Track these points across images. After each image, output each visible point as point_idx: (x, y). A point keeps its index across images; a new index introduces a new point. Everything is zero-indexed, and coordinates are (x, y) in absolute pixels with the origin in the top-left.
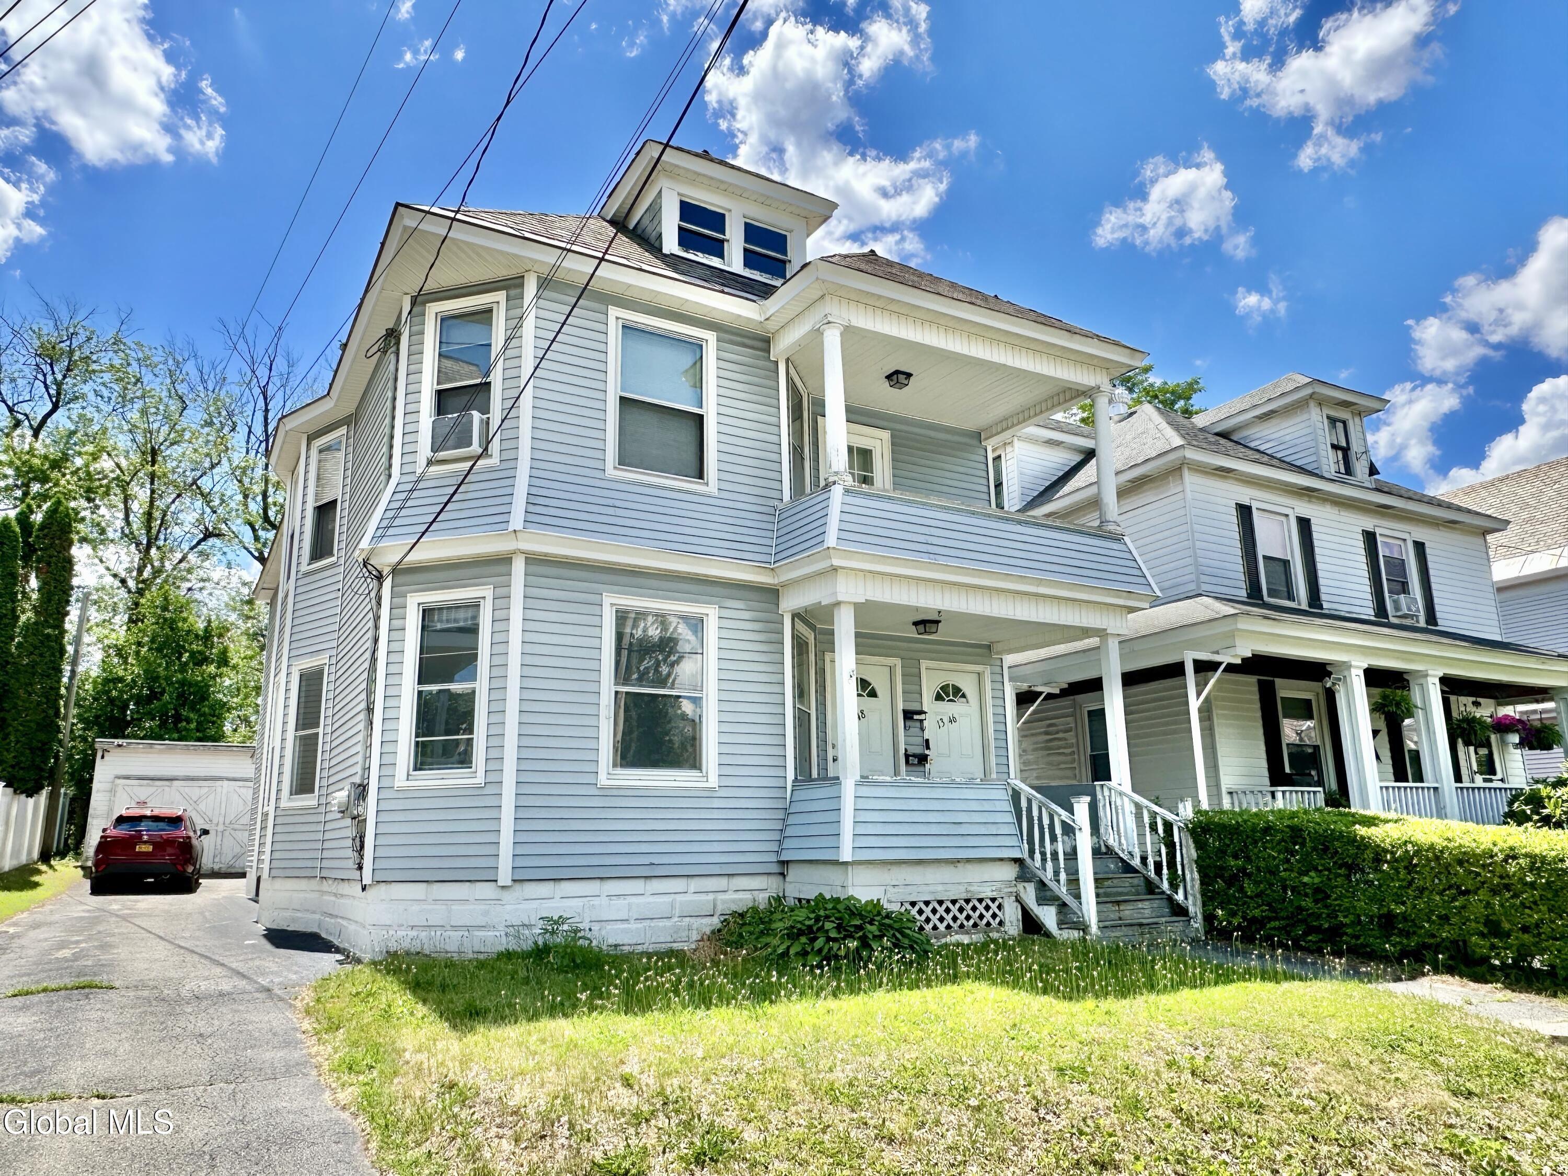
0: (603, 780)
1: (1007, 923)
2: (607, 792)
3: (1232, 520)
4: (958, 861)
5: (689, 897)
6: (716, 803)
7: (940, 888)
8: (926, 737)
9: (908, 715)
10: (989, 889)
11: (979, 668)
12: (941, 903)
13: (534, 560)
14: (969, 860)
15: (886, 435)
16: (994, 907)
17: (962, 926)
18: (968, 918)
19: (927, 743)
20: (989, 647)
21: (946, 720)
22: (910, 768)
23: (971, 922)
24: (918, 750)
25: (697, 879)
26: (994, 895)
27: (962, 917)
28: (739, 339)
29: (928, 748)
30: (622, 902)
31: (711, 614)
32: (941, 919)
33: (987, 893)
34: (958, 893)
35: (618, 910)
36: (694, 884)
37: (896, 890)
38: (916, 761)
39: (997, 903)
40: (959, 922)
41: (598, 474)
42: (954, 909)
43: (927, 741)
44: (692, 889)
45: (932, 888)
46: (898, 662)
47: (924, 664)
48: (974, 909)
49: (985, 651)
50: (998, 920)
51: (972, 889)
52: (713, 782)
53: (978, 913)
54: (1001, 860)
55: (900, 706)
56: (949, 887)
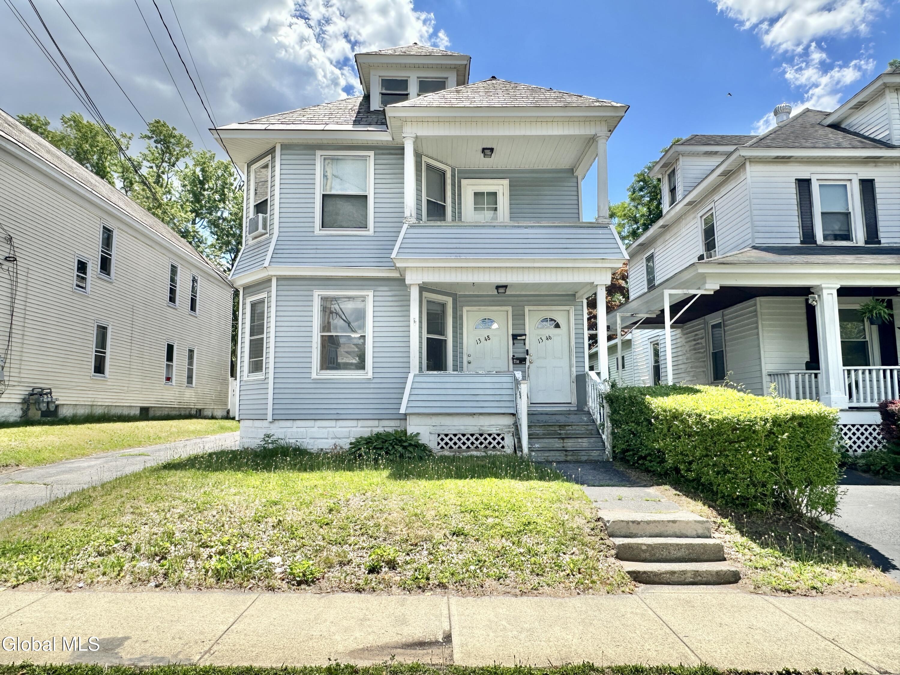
0: (314, 376)
1: (506, 447)
2: (317, 381)
3: (792, 190)
4: (474, 414)
5: (358, 429)
6: (372, 386)
7: (462, 428)
8: (527, 348)
9: (515, 337)
10: (494, 429)
11: (567, 308)
12: (464, 435)
13: (280, 279)
14: (481, 414)
15: (506, 182)
16: (499, 439)
17: (477, 447)
18: (481, 443)
19: (527, 352)
20: (574, 295)
21: (544, 338)
22: (515, 366)
23: (483, 446)
24: (521, 356)
25: (362, 421)
26: (498, 432)
27: (477, 443)
28: (388, 151)
29: (527, 354)
30: (324, 430)
31: (370, 294)
32: (464, 444)
33: (494, 431)
34: (475, 430)
35: (323, 433)
36: (361, 423)
37: (435, 428)
38: (518, 362)
39: (501, 437)
40: (475, 445)
41: (311, 234)
42: (472, 439)
43: (527, 350)
44: (360, 425)
45: (457, 428)
46: (510, 309)
47: (527, 309)
48: (485, 439)
49: (571, 298)
50: (501, 445)
51: (483, 428)
52: (370, 375)
53: (487, 441)
54: (504, 414)
55: (511, 332)
56: (467, 428)
